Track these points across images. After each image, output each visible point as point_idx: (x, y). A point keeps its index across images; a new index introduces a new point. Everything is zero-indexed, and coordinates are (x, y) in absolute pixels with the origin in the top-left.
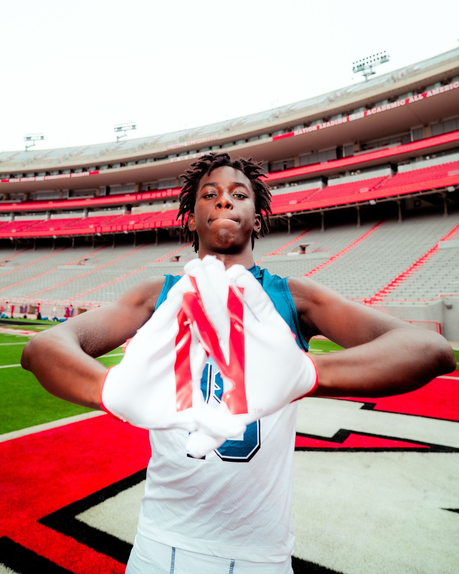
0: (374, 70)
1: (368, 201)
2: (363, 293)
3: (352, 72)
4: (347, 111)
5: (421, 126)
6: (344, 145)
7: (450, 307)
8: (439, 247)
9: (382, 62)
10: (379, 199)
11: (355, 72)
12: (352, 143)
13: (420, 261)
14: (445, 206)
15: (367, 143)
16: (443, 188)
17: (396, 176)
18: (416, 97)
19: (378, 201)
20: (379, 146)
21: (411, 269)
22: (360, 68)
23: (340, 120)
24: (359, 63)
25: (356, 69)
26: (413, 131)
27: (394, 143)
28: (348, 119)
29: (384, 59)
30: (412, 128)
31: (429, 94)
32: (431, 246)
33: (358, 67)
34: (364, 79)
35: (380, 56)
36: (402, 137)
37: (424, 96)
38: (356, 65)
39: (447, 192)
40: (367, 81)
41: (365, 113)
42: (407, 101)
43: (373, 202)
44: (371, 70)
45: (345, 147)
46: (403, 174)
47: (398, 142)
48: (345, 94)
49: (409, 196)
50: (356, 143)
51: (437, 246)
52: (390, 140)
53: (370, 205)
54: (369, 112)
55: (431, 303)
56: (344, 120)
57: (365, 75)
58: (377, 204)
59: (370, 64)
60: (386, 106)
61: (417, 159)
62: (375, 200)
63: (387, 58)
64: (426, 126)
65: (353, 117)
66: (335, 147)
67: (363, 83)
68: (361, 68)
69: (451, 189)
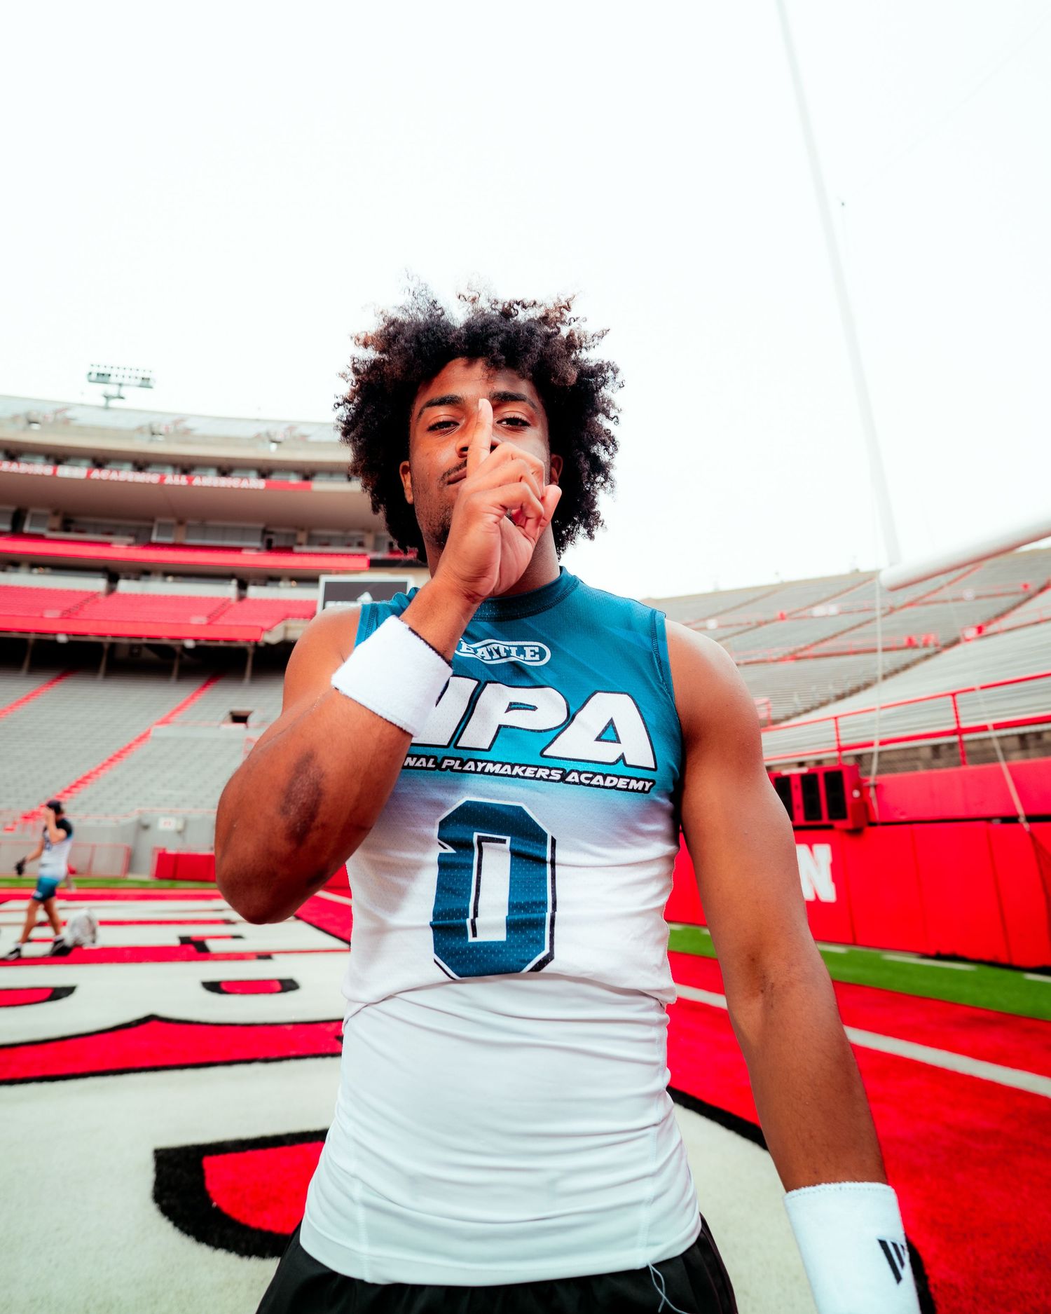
0: (124, 392)
1: (55, 633)
2: (19, 802)
3: (86, 380)
4: (58, 457)
5: (173, 521)
6: (32, 510)
7: (146, 827)
8: (152, 734)
9: (141, 386)
10: (75, 634)
11: (90, 381)
12: (46, 511)
13: (119, 756)
14: (176, 664)
15: (77, 519)
16: (179, 639)
17: (112, 598)
18: (177, 477)
19: (72, 638)
20: (95, 532)
21: (102, 768)
22: (101, 378)
23: (40, 468)
24: (102, 371)
25: (94, 377)
26: (160, 525)
27: (123, 534)
28: (55, 471)
29: (145, 383)
30: (159, 520)
31: (197, 481)
32: (140, 731)
33: (98, 374)
34: (102, 402)
35: (141, 375)
36: (139, 528)
37: (190, 481)
38: (95, 370)
39: (183, 648)
40: (107, 408)
41: (89, 473)
42: (163, 479)
43: (62, 638)
44: (119, 392)
45: (34, 516)
46: (125, 596)
47: (130, 535)
48: (62, 419)
49: (125, 641)
50: (56, 513)
51: (148, 733)
52: (118, 526)
53: (55, 642)
54: (96, 474)
55: (124, 821)
56: (48, 470)
57: (107, 397)
58: (70, 643)
59: (120, 380)
60: (127, 475)
61: (152, 577)
62: (67, 634)
63: (151, 381)
64: (181, 523)
65: (65, 471)
66: (12, 508)
67: (99, 407)
68: (103, 377)
69: (190, 644)
